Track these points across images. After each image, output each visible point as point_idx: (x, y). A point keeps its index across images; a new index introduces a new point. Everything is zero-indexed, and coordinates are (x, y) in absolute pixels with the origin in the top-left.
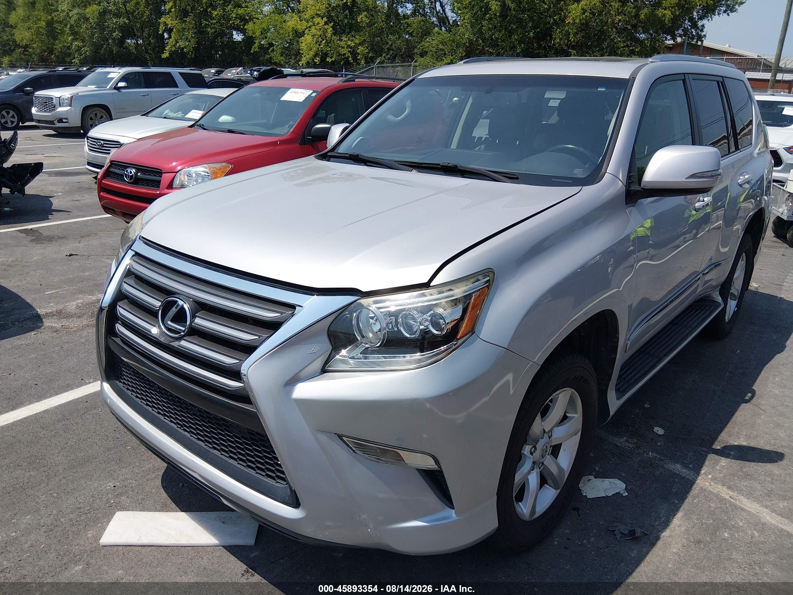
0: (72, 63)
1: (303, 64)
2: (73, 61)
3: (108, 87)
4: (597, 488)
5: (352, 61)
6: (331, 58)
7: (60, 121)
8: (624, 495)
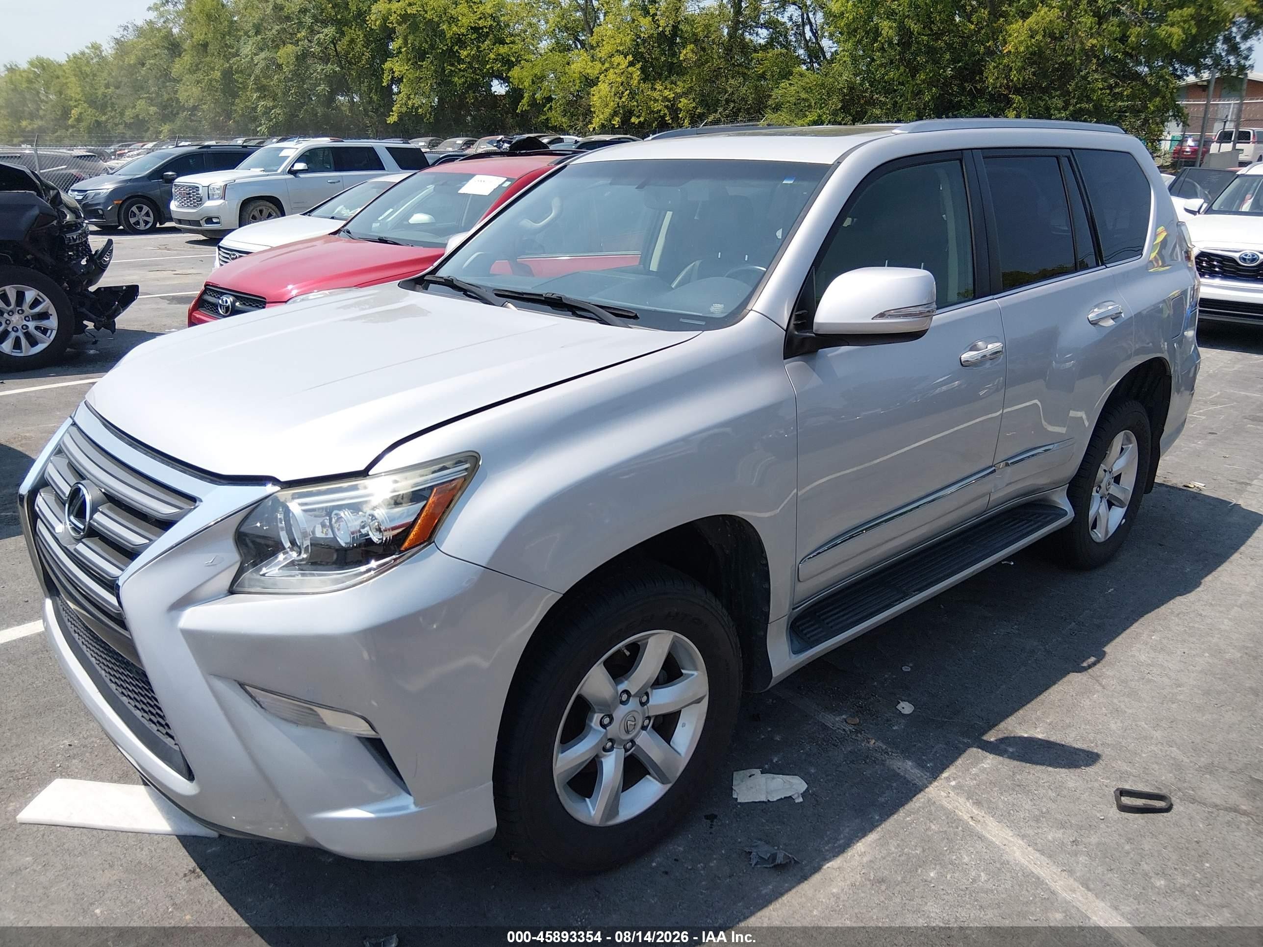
0: (258, 132)
1: (594, 129)
2: (258, 129)
3: (279, 171)
4: (758, 787)
5: (670, 121)
6: (638, 117)
7: (209, 220)
8: (797, 801)
